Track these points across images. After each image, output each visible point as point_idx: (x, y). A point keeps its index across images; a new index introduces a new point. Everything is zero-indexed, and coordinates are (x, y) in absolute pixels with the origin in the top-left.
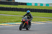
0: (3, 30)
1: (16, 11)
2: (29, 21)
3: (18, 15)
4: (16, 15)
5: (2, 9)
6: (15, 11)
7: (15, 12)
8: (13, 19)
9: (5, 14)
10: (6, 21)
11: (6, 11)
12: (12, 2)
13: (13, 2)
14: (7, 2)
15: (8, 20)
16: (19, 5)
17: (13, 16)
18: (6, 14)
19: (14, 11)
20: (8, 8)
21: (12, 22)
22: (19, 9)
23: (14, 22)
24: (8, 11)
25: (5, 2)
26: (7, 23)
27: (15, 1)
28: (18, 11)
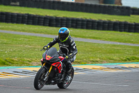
0: (89, 81)
1: (125, 31)
2: (65, 62)
3: (130, 42)
4: (125, 42)
5: (87, 24)
6: (121, 31)
7: (123, 33)
8: (118, 52)
9: (94, 38)
10: (98, 59)
11: (98, 29)
12: (114, 7)
13: (118, 7)
14: (100, 6)
15: (104, 56)
16: (133, 14)
17: (118, 46)
18: (97, 38)
19: (119, 32)
20: (104, 22)
21: (115, 61)
22: (132, 25)
23: (119, 61)
24: (103, 29)
25: (95, 6)
26: (102, 62)
27: (121, 4)
28: (129, 31)
